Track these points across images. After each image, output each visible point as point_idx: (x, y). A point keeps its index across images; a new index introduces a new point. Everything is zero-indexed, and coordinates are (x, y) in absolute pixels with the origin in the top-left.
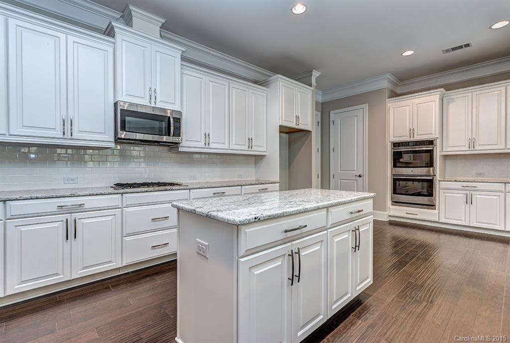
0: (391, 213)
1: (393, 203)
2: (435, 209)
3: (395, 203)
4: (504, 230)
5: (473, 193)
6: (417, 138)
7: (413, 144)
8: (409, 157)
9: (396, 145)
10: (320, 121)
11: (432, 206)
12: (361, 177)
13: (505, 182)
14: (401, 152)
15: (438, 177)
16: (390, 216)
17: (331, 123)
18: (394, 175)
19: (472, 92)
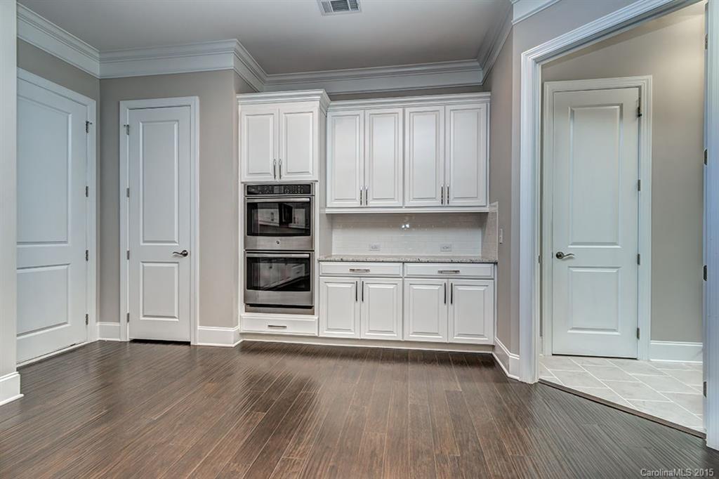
0: (244, 329)
1: (249, 307)
2: (314, 314)
3: (252, 306)
4: (401, 340)
5: (366, 280)
6: (287, 179)
7: (280, 189)
8: (269, 216)
9: (251, 190)
10: (93, 119)
11: (309, 308)
12: (186, 255)
13: (403, 260)
14: (256, 203)
15: (317, 255)
16: (242, 334)
17: (123, 131)
18: (248, 251)
19: (364, 109)
